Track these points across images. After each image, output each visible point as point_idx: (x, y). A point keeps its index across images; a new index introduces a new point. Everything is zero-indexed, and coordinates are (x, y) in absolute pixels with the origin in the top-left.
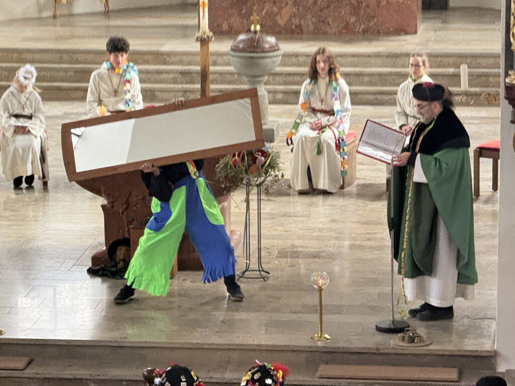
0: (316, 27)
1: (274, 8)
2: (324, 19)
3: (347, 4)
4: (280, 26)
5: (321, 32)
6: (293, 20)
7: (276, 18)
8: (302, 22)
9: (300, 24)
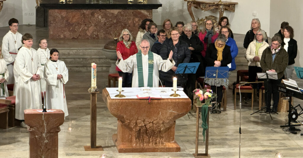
0: (105, 36)
1: (85, 27)
2: (109, 32)
3: (120, 25)
4: (88, 35)
5: (107, 38)
6: (94, 33)
7: (86, 32)
8: (99, 33)
9: (98, 35)
